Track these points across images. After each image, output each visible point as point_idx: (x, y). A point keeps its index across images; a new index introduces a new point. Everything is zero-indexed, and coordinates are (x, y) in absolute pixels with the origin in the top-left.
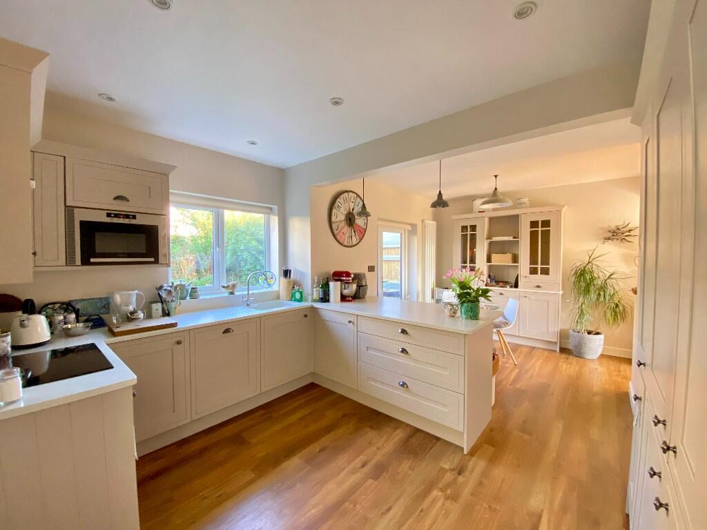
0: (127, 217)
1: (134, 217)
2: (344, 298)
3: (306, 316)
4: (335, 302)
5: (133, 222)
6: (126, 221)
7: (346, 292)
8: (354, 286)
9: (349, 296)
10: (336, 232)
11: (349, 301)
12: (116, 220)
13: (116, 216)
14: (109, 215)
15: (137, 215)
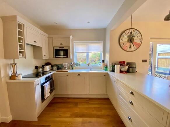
0: (62, 48)
1: (63, 48)
2: (121, 72)
3: (105, 75)
4: (117, 73)
5: (63, 49)
6: (62, 49)
7: (122, 69)
8: (127, 67)
9: (124, 71)
10: (122, 46)
11: (124, 73)
12: (60, 49)
13: (60, 48)
14: (59, 48)
15: (64, 47)
